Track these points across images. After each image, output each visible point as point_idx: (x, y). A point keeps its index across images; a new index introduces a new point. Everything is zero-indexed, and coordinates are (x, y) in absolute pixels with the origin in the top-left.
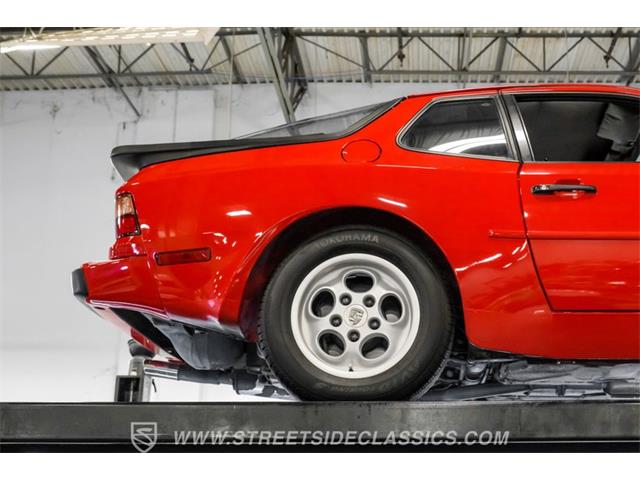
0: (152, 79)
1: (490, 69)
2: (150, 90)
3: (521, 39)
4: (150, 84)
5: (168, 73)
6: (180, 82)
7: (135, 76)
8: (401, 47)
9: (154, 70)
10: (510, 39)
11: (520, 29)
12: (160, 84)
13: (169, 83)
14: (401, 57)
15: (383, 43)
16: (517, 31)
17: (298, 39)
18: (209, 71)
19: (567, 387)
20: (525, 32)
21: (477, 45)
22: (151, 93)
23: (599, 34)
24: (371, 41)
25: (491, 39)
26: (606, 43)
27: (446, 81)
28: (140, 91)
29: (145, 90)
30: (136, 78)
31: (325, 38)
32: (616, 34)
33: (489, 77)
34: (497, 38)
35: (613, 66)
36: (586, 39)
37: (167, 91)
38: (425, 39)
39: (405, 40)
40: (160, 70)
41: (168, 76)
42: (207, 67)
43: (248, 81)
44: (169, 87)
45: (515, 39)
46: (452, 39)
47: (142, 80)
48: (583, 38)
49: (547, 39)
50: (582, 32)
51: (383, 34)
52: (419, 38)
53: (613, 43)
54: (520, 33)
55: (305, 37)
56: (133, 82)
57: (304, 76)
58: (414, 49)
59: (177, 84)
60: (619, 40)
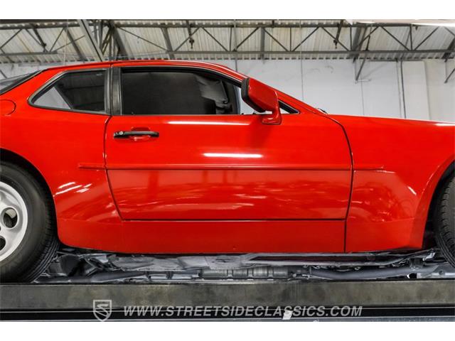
0: (20, 58)
1: (257, 50)
2: (19, 66)
3: (275, 29)
4: (20, 62)
5: (31, 53)
6: (40, 59)
7: (7, 55)
8: (190, 35)
9: (21, 52)
10: (267, 29)
11: (273, 21)
12: (27, 62)
13: (33, 61)
14: (192, 41)
15: (179, 32)
16: (271, 22)
17: (118, 29)
18: (55, 52)
19: (173, 273)
20: (277, 24)
21: (242, 33)
22: (20, 67)
23: (328, 25)
24: (171, 31)
25: (254, 29)
26: (334, 31)
27: (227, 59)
28: (13, 66)
29: (16, 66)
30: (8, 58)
31: (138, 29)
32: (341, 25)
33: (257, 56)
34: (258, 28)
35: (340, 48)
36: (320, 28)
37: (32, 66)
38: (208, 29)
39: (193, 30)
40: (24, 52)
41: (31, 56)
42: (54, 49)
43: (88, 59)
44: (33, 64)
45: (271, 29)
46: (227, 28)
47: (13, 58)
48: (318, 28)
49: (293, 29)
50: (317, 23)
51: (177, 26)
52: (203, 28)
53: (339, 31)
54: (273, 24)
55: (124, 28)
56: (7, 60)
57: (126, 55)
58: (201, 36)
59: (39, 61)
60: (343, 29)
